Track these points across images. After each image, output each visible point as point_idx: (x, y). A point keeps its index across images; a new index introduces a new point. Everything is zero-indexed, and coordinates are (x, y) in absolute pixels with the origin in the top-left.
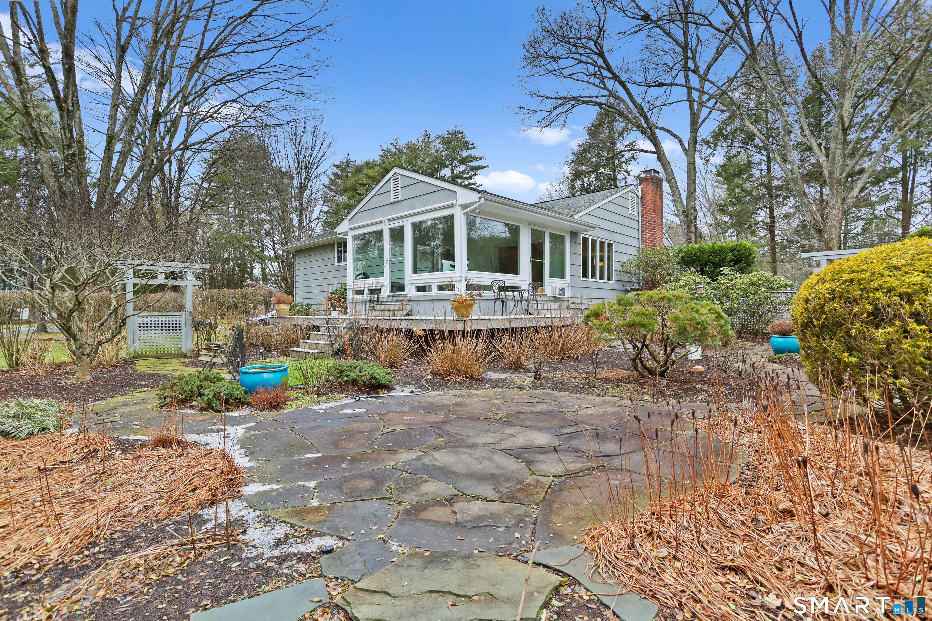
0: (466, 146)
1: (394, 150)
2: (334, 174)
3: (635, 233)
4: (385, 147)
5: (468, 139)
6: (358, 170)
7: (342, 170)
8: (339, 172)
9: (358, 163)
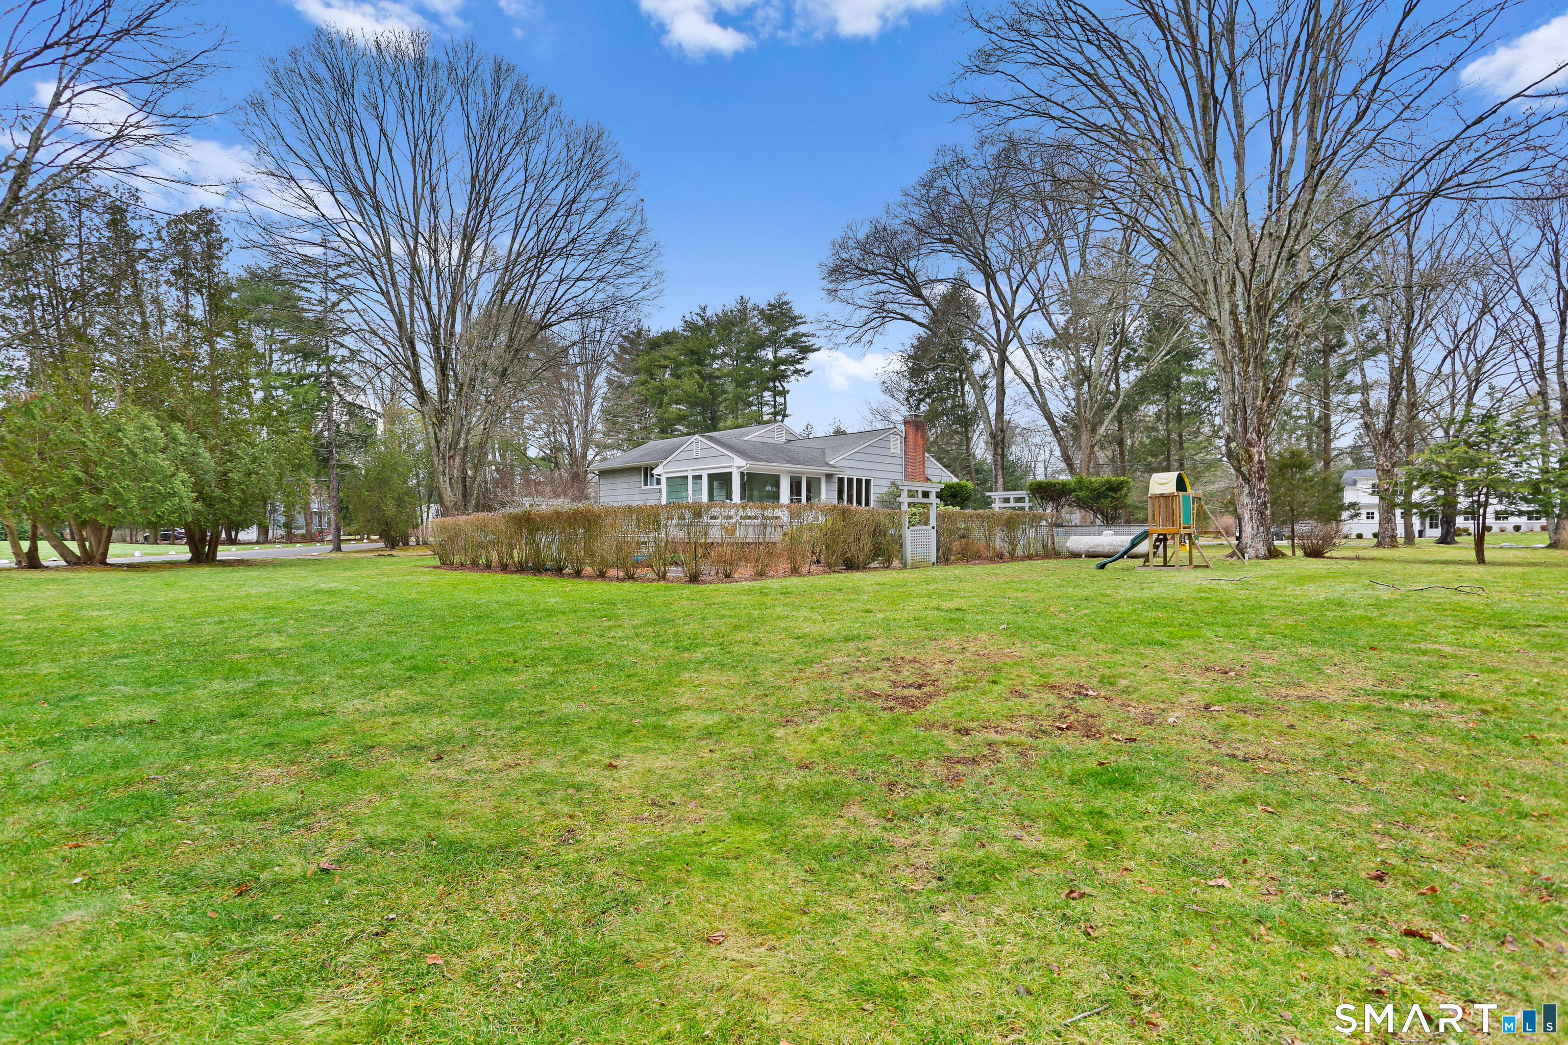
0: (794, 321)
1: (701, 323)
2: (620, 346)
3: (899, 469)
4: (688, 318)
5: (796, 312)
6: (655, 344)
7: (632, 342)
8: (627, 345)
9: (653, 334)
